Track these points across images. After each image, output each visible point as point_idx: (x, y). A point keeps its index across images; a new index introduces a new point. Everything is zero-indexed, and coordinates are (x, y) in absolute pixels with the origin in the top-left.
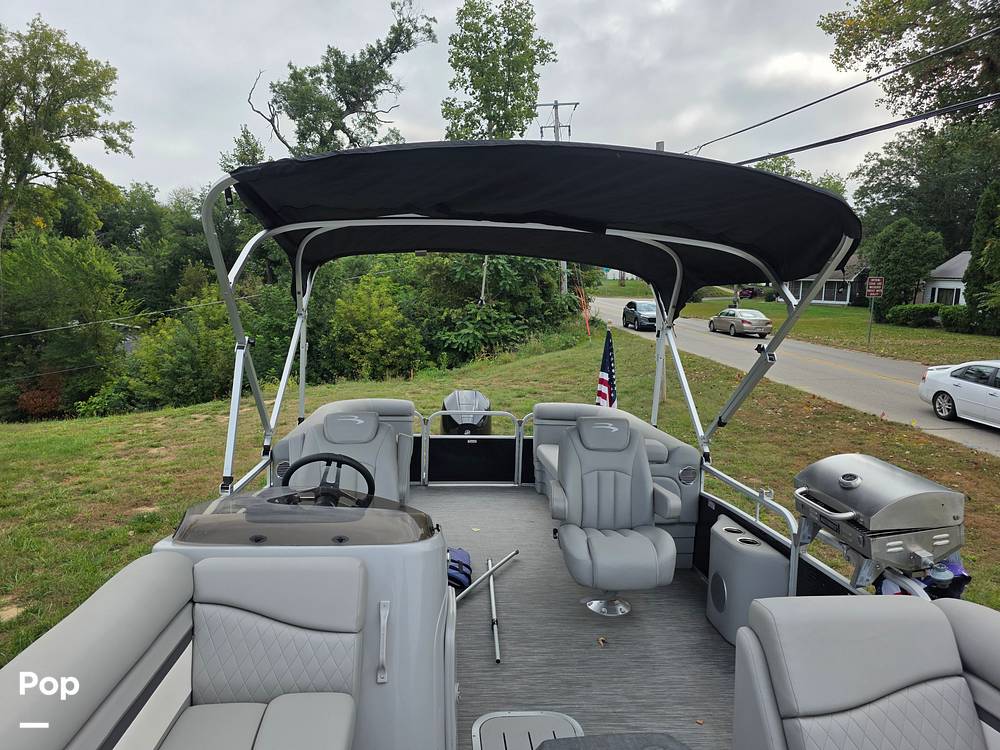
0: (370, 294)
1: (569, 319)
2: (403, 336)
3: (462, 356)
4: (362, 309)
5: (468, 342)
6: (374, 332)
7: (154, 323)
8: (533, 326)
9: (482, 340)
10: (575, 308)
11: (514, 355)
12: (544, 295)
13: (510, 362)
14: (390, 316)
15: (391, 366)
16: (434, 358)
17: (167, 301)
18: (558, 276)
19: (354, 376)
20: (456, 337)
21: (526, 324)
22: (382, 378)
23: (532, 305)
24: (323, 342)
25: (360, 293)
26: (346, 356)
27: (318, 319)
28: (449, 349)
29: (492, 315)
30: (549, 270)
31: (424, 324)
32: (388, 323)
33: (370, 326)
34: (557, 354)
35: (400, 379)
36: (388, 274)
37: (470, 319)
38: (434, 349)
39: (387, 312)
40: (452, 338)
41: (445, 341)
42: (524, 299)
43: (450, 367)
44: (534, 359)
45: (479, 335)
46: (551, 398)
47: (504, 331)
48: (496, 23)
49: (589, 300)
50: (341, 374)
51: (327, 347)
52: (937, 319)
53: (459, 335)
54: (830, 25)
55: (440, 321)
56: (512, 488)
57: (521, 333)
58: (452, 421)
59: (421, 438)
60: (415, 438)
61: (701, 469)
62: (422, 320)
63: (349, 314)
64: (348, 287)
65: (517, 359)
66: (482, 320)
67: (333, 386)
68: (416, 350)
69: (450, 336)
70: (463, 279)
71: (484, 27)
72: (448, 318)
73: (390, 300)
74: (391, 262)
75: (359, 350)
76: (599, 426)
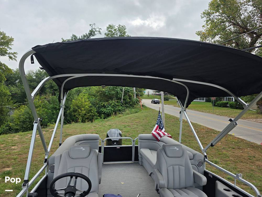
0: (82, 98)
1: (137, 105)
2: (91, 110)
3: (108, 115)
4: (80, 103)
5: (109, 111)
6: (83, 109)
7: (19, 107)
8: (127, 107)
9: (113, 111)
10: (138, 102)
11: (122, 115)
12: (130, 99)
13: (121, 117)
14: (87, 104)
15: (87, 118)
16: (100, 116)
17: (24, 100)
18: (133, 93)
19: (77, 121)
20: (106, 110)
21: (125, 106)
22: (85, 122)
23: (127, 101)
24: (68, 112)
25: (79, 98)
26: (75, 116)
27: (67, 106)
28: (104, 113)
29: (116, 104)
30: (131, 92)
31: (97, 107)
32: (87, 106)
33: (82, 107)
34: (134, 114)
35: (90, 122)
36: (87, 93)
37: (110, 105)
38: (100, 113)
39: (87, 103)
40: (105, 110)
41: (103, 111)
43: (104, 119)
44: (128, 116)
45: (113, 109)
46: (134, 128)
47: (119, 108)
48: (116, 31)
49: (141, 100)
50: (73, 121)
51: (69, 113)
52: (228, 105)
53: (107, 109)
54: (199, 34)
55: (101, 105)
56: (131, 163)
57: (124, 109)
58: (110, 140)
59: (101, 147)
60: (99, 147)
61: (204, 161)
62: (97, 106)
63: (76, 104)
64: (76, 97)
65: (123, 116)
66: (113, 105)
67: (70, 125)
68: (95, 114)
69: (104, 110)
70: (108, 94)
71: (114, 31)
72: (104, 105)
73: (88, 100)
74: (88, 90)
75: (78, 114)
76: (172, 148)
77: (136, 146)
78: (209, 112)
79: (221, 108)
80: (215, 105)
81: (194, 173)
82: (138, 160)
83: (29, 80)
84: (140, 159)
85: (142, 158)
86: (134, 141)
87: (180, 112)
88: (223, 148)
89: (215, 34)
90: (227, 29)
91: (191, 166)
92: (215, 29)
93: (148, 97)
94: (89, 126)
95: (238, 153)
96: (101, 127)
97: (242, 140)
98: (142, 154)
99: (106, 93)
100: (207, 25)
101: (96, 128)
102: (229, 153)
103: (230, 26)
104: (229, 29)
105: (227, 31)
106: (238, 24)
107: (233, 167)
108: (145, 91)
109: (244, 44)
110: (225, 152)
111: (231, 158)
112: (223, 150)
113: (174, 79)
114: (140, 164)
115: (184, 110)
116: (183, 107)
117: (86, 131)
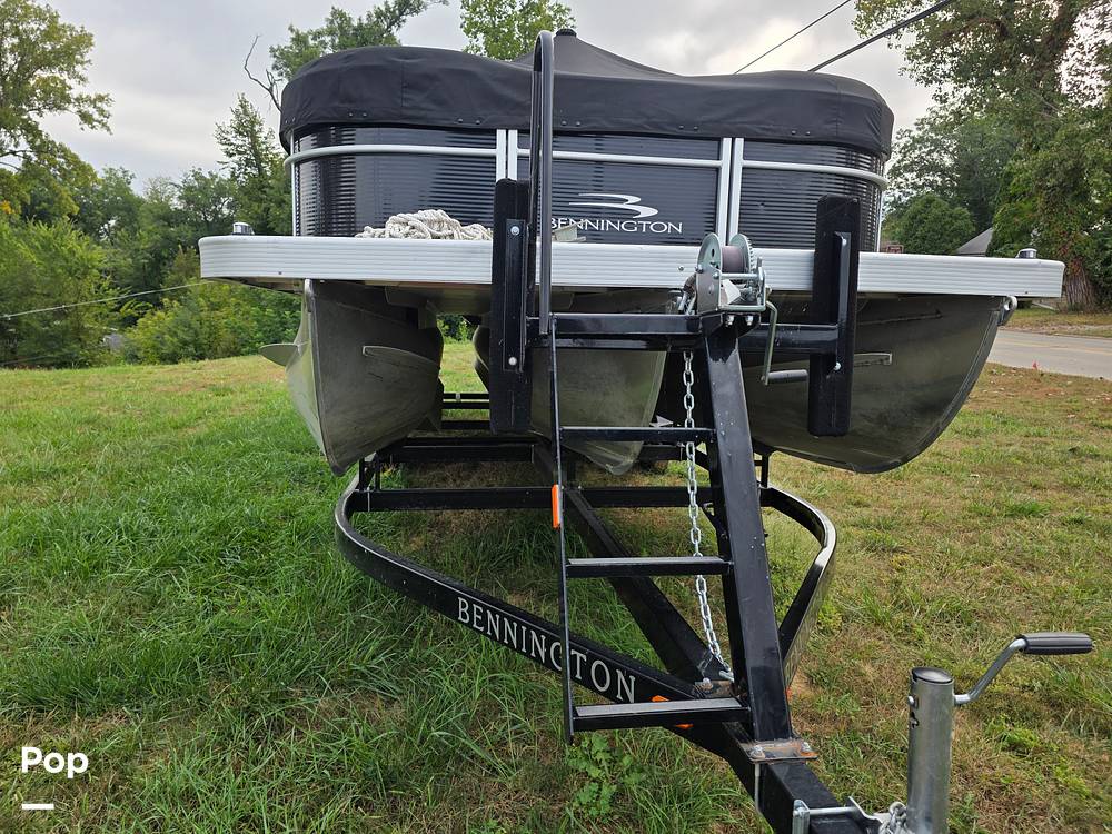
83: (160, 218)
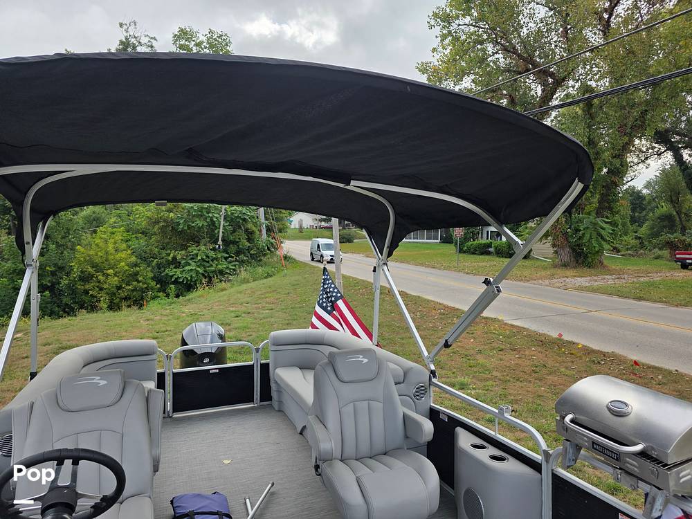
0: (106, 242)
1: (269, 256)
2: (136, 274)
3: (188, 287)
4: (100, 254)
5: (191, 276)
6: (111, 271)
8: (242, 262)
9: (203, 274)
10: (272, 248)
11: (229, 284)
12: (249, 240)
13: (226, 289)
14: (124, 259)
15: (126, 299)
16: (163, 290)
18: (258, 225)
19: (93, 308)
20: (181, 272)
21: (236, 261)
22: (119, 308)
23: (240, 246)
25: (98, 241)
26: (87, 292)
28: (176, 282)
29: (210, 255)
30: (252, 221)
31: (154, 264)
32: (123, 264)
33: (107, 267)
34: (261, 282)
35: (136, 308)
36: (122, 226)
37: (192, 259)
38: (163, 283)
39: (122, 255)
40: (178, 273)
41: (172, 276)
42: (234, 243)
43: (177, 296)
44: (244, 286)
45: (201, 270)
46: (261, 316)
47: (220, 267)
48: (203, 47)
49: (282, 242)
50: (82, 307)
51: (68, 286)
52: (492, 250)
53: (184, 271)
54: (423, 69)
55: (167, 261)
56: (252, 408)
57: (234, 268)
58: (192, 352)
59: (164, 373)
60: (158, 374)
61: (430, 384)
62: (153, 261)
63: (88, 258)
64: (86, 237)
65: (231, 287)
66: (202, 259)
67: (74, 318)
68: (148, 284)
69: (176, 272)
70: (186, 228)
71: (194, 48)
72: (174, 258)
73: (124, 246)
74: (125, 217)
75: (97, 287)
76: (351, 359)
77: (263, 362)
78: (448, 268)
79: (475, 256)
80: (461, 251)
81: (404, 416)
82: (270, 399)
84: (274, 394)
85: (279, 392)
86: (257, 350)
87: (375, 268)
88: (480, 352)
89: (463, 71)
90: (488, 60)
91: (397, 399)
92: (461, 57)
93: (302, 234)
94: (131, 319)
95: (511, 359)
96: (169, 320)
97: (520, 330)
98: (279, 382)
99: (179, 224)
100: (444, 48)
101: (153, 323)
102: (491, 363)
103: (497, 53)
104: (494, 62)
105: (489, 65)
106: (515, 51)
107: (500, 392)
108: (291, 219)
109: (527, 102)
110: (481, 360)
111: (495, 373)
112: (478, 357)
113: (353, 183)
114: (274, 408)
115: (384, 264)
116: (382, 255)
117: (124, 334)
